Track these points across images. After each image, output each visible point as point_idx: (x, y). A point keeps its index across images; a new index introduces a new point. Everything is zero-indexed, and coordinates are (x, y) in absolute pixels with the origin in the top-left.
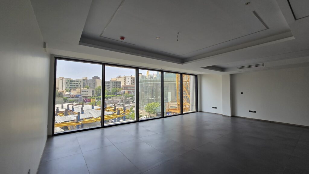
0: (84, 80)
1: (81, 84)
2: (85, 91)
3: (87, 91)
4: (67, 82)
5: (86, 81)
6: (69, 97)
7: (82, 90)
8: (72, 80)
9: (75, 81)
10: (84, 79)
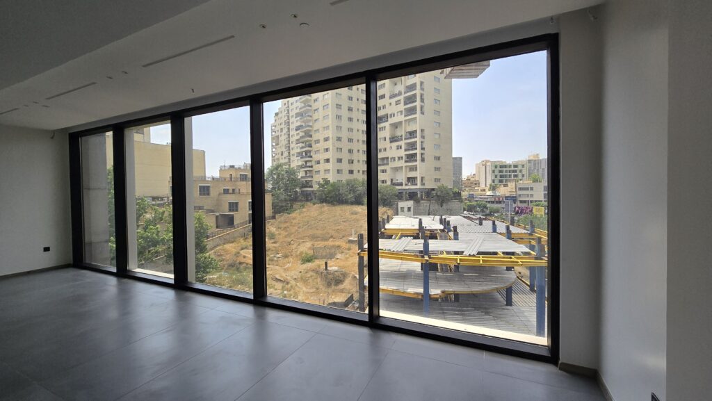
2: (527, 189)
4: (493, 168)
5: (535, 165)
8: (504, 164)
9: (510, 166)
10: (531, 158)
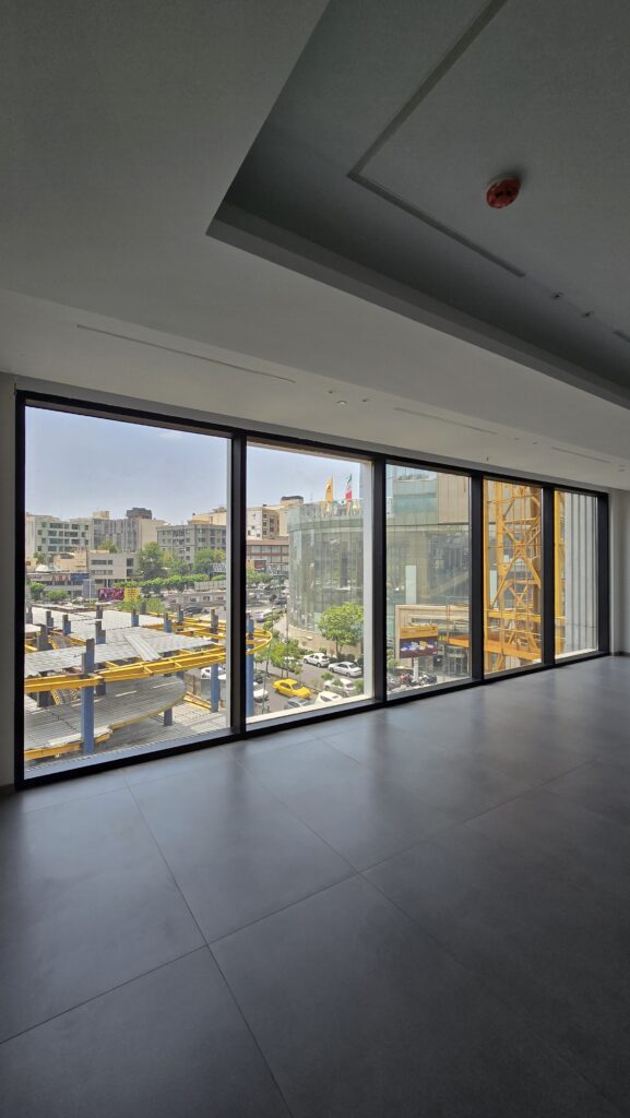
0: (96, 521)
1: (90, 536)
2: (104, 562)
3: (110, 562)
4: (40, 528)
5: (106, 527)
6: (49, 583)
7: (91, 559)
8: (56, 522)
9: (67, 526)
10: (97, 517)
